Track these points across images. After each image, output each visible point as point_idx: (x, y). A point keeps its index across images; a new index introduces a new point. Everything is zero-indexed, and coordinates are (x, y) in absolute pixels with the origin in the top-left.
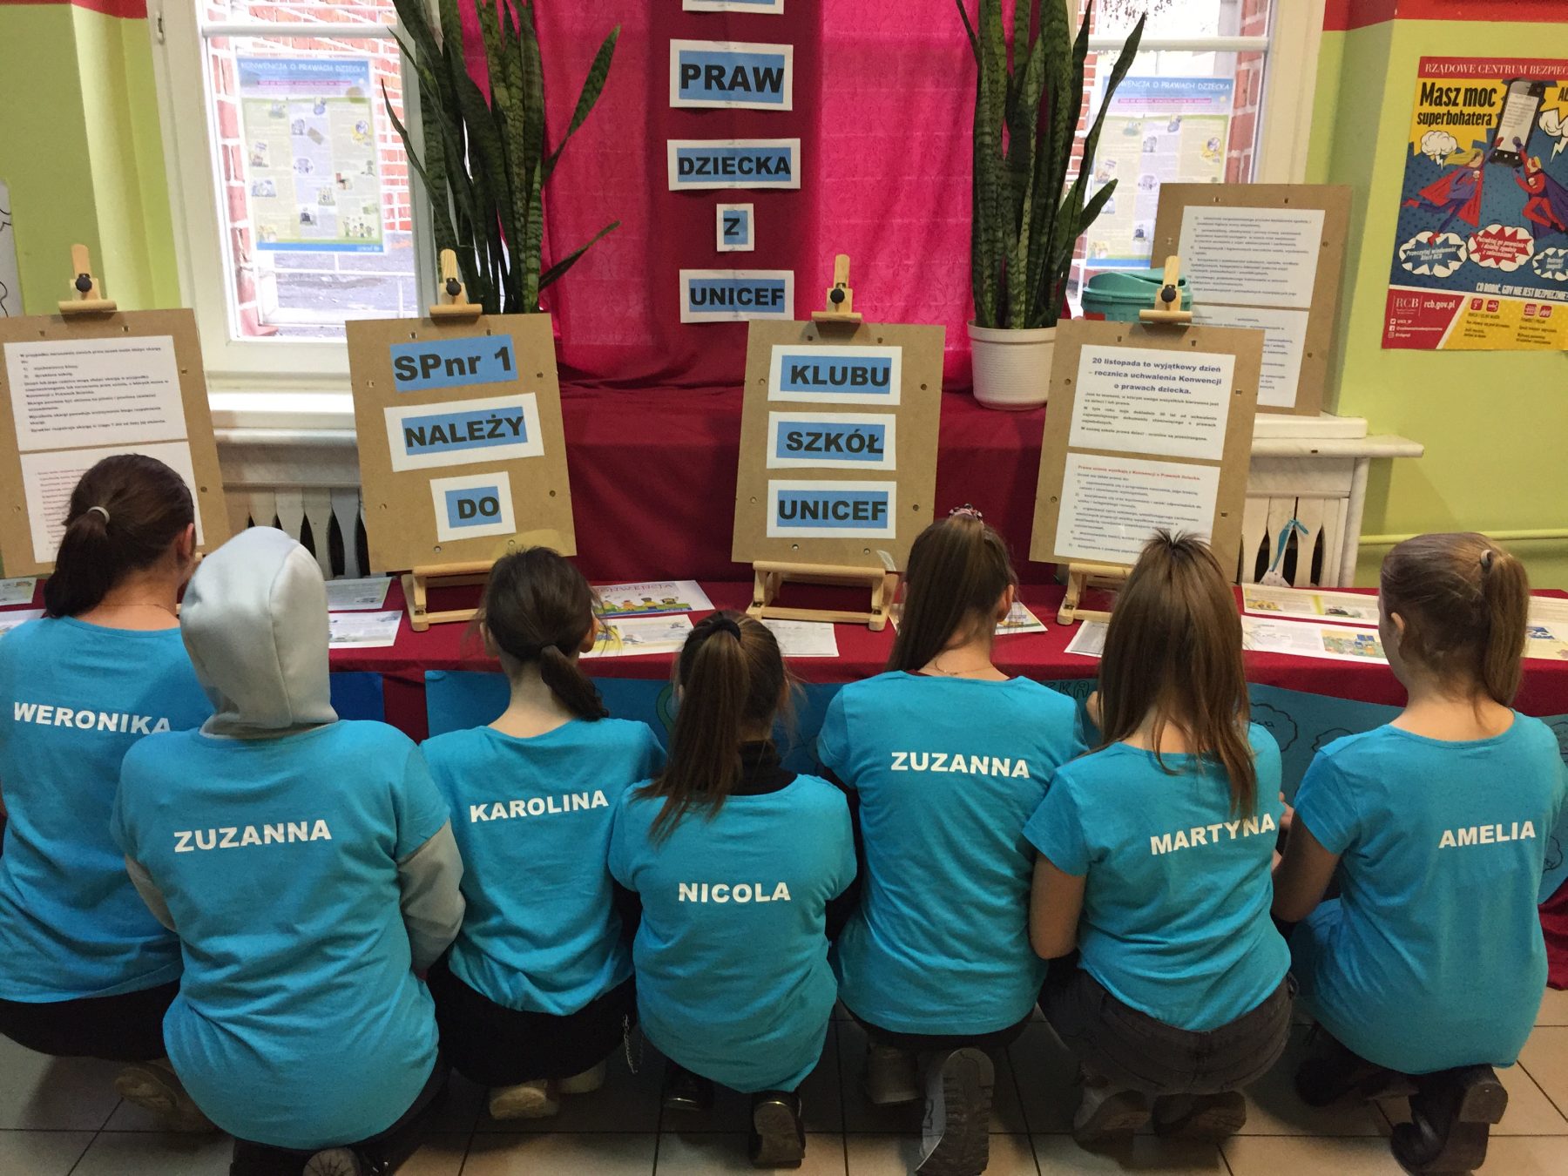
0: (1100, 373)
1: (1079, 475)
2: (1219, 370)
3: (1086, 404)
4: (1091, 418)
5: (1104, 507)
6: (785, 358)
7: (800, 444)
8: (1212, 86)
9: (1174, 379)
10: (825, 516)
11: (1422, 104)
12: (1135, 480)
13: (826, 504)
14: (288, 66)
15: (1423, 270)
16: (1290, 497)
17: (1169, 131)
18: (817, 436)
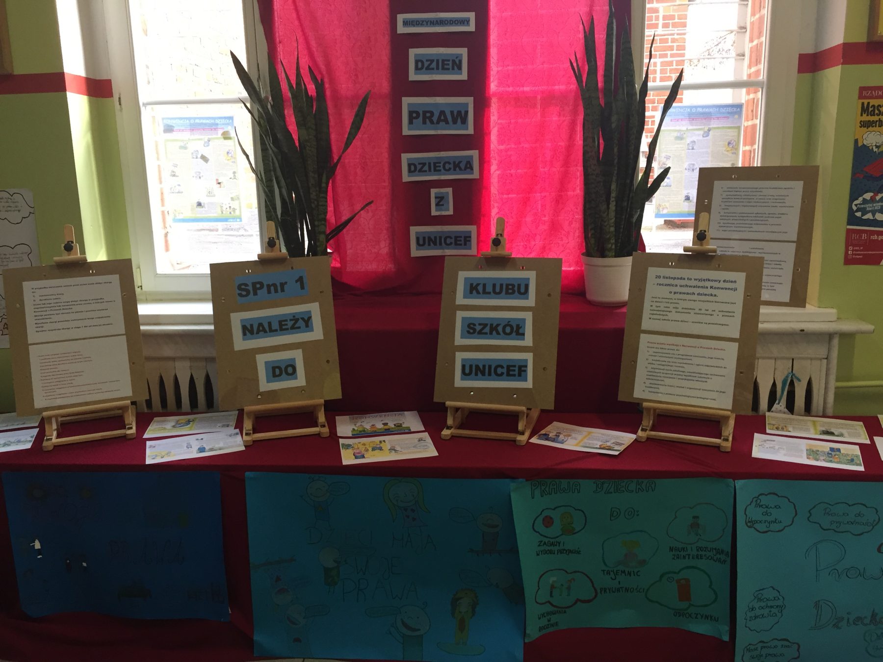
0: (660, 285)
1: (648, 347)
2: (735, 282)
3: (652, 304)
4: (655, 312)
5: (666, 367)
6: (466, 279)
7: (475, 330)
8: (730, 110)
9: (707, 288)
10: (490, 374)
11: (862, 115)
12: (682, 351)
13: (490, 367)
14: (190, 121)
15: (869, 216)
16: (788, 359)
17: (703, 136)
18: (485, 325)
